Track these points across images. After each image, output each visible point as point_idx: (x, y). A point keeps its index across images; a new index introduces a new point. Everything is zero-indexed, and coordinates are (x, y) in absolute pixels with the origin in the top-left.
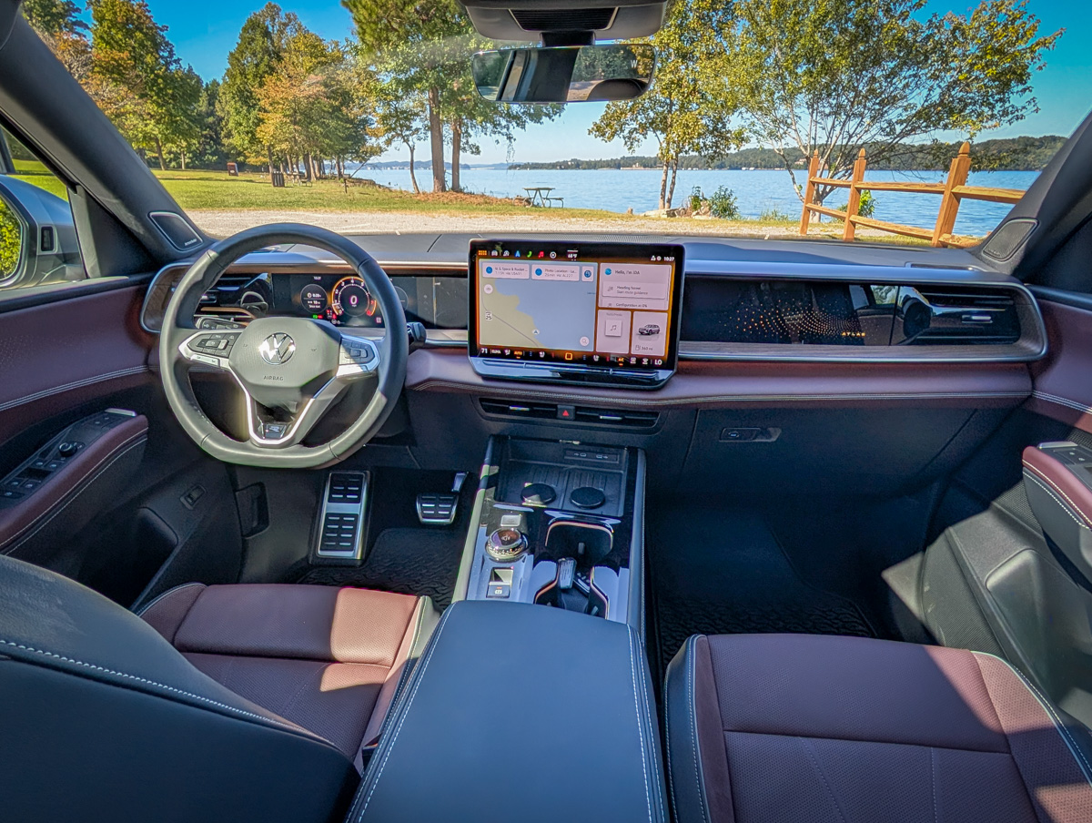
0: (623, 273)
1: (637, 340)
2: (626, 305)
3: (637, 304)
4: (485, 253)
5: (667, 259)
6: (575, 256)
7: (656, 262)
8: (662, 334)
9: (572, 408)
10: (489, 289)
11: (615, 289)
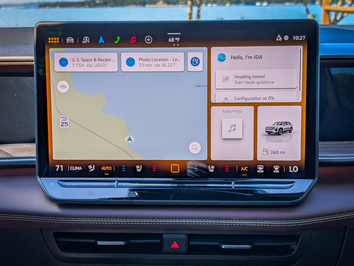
0: (241, 58)
1: (264, 142)
2: (246, 99)
3: (261, 96)
4: (56, 40)
5: (296, 38)
6: (178, 39)
7: (283, 43)
8: (296, 132)
9: (183, 237)
10: (63, 87)
11: (232, 79)
